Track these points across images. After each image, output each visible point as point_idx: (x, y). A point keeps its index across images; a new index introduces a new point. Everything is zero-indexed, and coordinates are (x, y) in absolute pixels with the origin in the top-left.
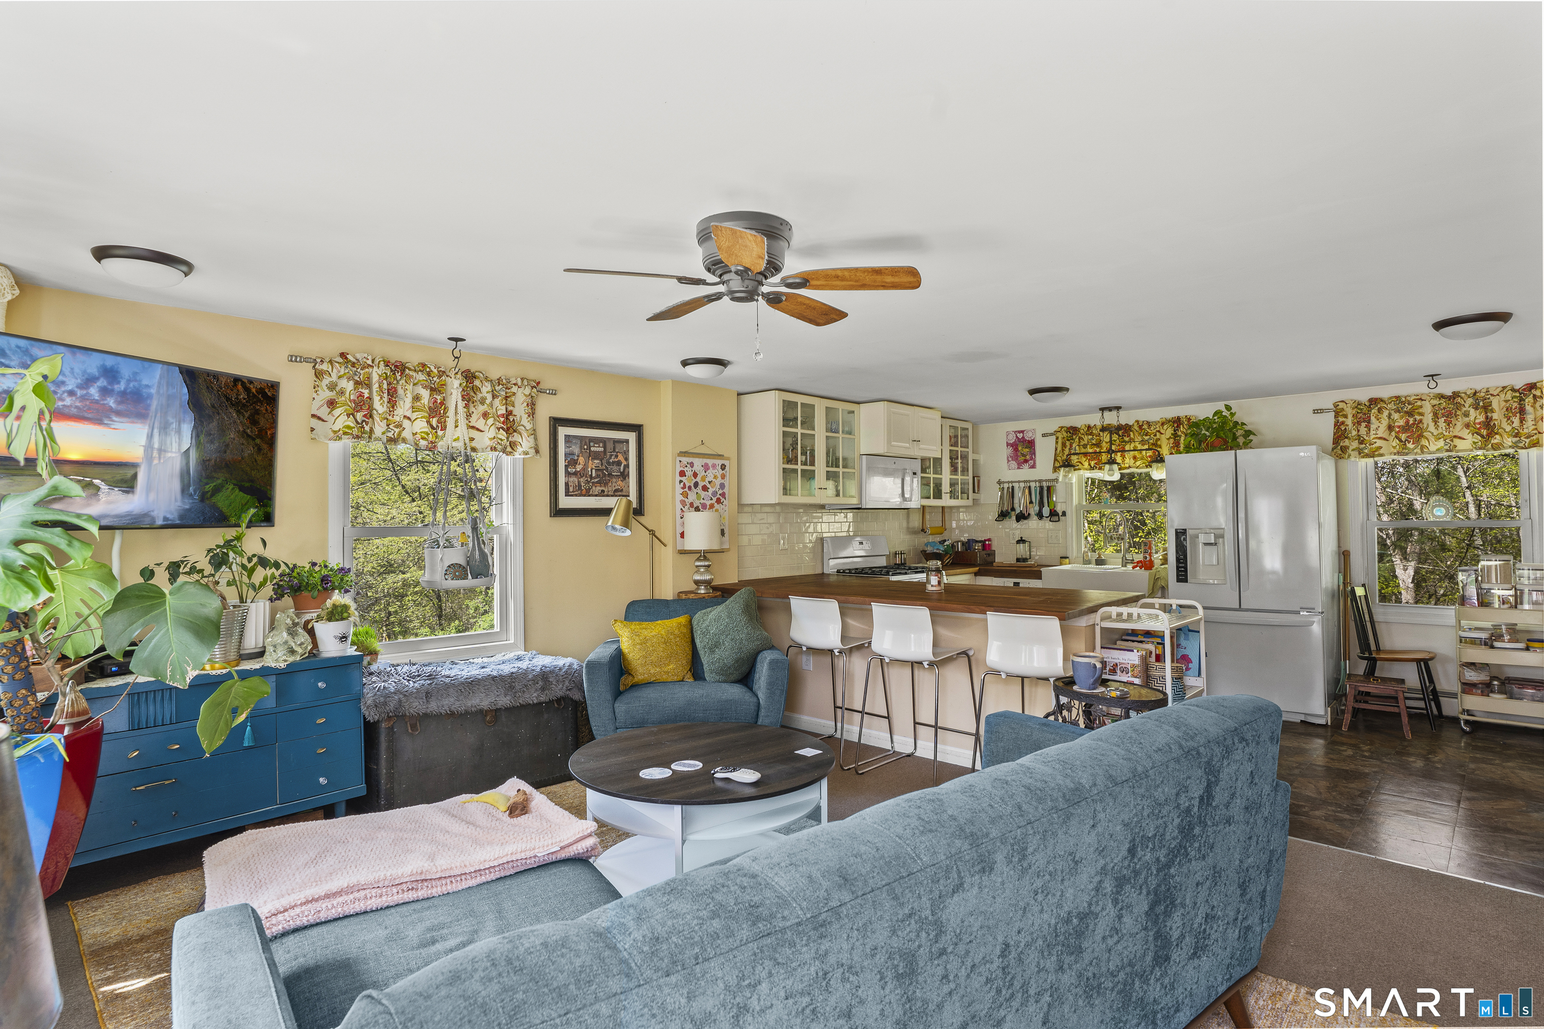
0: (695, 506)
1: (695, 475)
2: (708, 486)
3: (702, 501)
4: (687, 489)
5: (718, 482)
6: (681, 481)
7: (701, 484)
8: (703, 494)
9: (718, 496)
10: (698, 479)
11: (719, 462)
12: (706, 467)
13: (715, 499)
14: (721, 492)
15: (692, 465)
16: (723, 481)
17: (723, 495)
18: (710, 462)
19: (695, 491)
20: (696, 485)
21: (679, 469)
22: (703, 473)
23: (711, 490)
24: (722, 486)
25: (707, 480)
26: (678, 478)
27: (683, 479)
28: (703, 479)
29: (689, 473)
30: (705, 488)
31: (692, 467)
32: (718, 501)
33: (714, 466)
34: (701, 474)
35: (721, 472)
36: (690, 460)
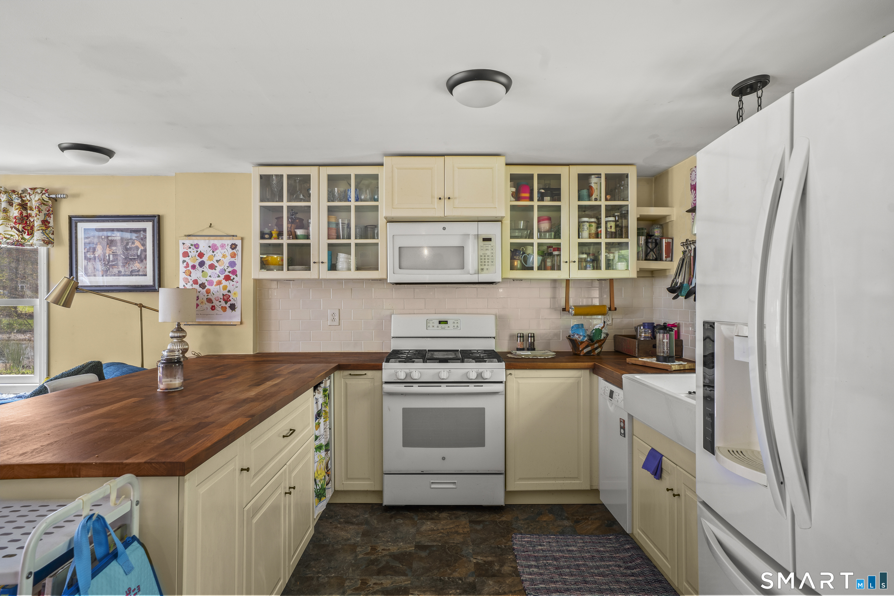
0: (200, 282)
1: (201, 255)
2: (216, 264)
3: (209, 278)
4: (190, 268)
5: (228, 259)
6: (184, 261)
7: (208, 263)
8: (210, 272)
9: (227, 273)
10: (205, 259)
11: (228, 242)
12: (214, 248)
13: (222, 277)
14: (230, 269)
15: (197, 246)
16: (233, 260)
17: (234, 272)
18: (218, 242)
19: (201, 269)
20: (202, 264)
21: (182, 251)
22: (211, 253)
23: (218, 269)
24: (232, 264)
25: (215, 259)
26: (182, 258)
27: (187, 259)
28: (210, 258)
29: (193, 253)
30: (212, 267)
31: (197, 248)
32: (227, 278)
33: (223, 246)
34: (208, 254)
35: (230, 251)
36: (195, 241)
